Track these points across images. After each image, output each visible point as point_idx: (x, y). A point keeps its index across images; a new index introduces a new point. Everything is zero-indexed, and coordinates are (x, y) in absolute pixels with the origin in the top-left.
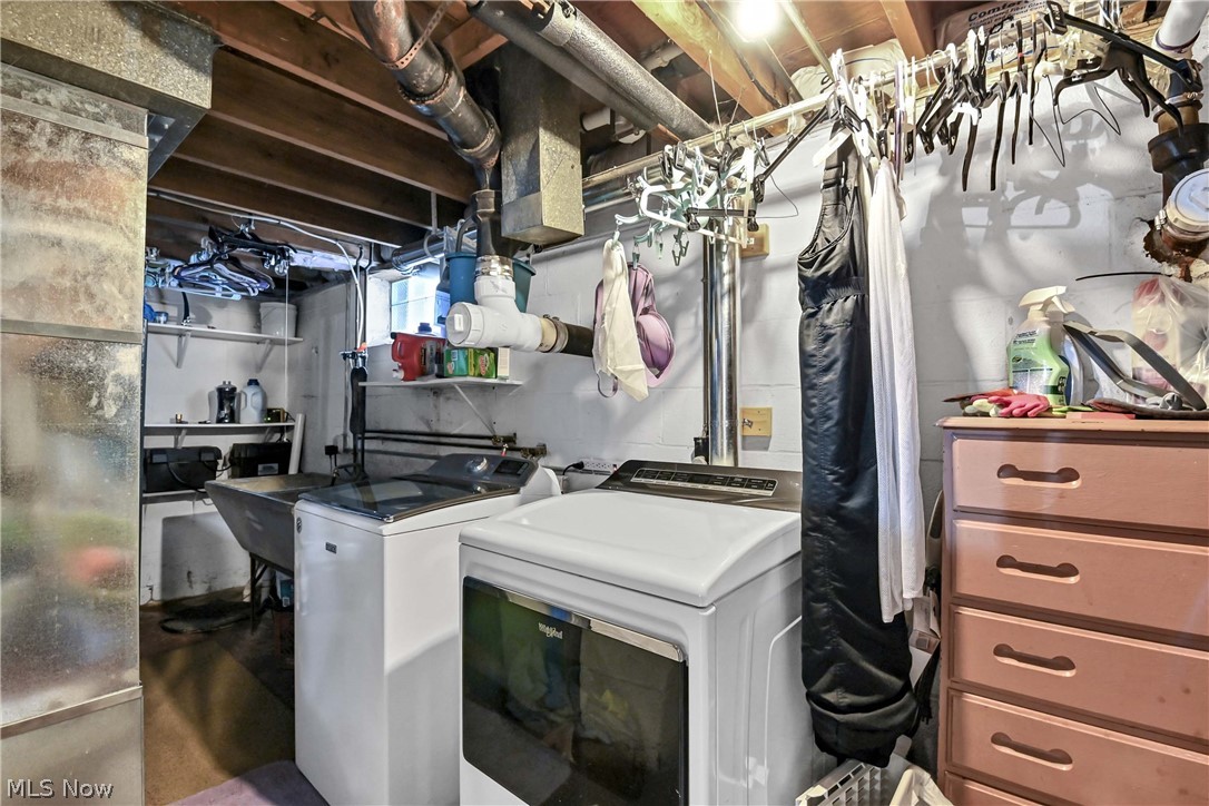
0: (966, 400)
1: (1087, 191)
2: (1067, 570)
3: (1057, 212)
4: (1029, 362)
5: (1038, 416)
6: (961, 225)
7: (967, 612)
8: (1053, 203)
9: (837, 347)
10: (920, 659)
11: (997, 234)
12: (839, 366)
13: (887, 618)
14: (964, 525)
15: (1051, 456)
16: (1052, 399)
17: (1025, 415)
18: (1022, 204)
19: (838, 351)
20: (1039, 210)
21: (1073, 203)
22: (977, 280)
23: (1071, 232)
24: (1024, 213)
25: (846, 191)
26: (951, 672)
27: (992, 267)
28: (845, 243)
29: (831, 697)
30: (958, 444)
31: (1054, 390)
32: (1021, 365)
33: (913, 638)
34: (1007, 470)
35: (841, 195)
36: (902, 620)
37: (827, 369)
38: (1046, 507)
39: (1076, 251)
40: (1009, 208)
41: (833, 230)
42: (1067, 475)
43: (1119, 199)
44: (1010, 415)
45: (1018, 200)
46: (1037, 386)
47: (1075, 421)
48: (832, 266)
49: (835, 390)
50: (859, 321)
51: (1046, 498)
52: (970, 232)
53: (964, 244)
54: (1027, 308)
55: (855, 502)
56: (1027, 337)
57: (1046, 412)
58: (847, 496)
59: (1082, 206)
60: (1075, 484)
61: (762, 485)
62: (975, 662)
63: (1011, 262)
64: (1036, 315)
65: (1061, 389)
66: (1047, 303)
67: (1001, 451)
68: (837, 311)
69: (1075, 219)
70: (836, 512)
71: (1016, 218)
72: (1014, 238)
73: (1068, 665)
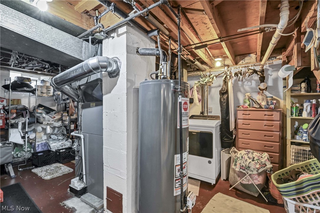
0: (239, 106)
1: (253, 81)
2: (249, 124)
3: (249, 83)
4: (246, 102)
5: (246, 108)
6: (238, 84)
7: (239, 130)
8: (249, 82)
9: (225, 101)
10: (234, 136)
11: (243, 85)
12: (226, 103)
13: (231, 131)
14: (239, 120)
15: (248, 112)
16: (248, 106)
17: (245, 108)
18: (245, 82)
19: (226, 101)
20: (247, 83)
21: (251, 82)
22: (240, 91)
23: (251, 86)
24: (246, 83)
25: (226, 82)
26: (237, 137)
27: (242, 89)
28: (226, 88)
29: (225, 139)
30: (238, 111)
31: (248, 105)
32: (245, 102)
33: (233, 134)
34: (243, 114)
35: (225, 82)
36: (232, 131)
37: (224, 103)
38: (247, 118)
39: (252, 88)
40: (244, 82)
41: (224, 87)
42: (249, 114)
43: (256, 83)
44: (244, 108)
45: (245, 81)
46: (247, 105)
47: (250, 109)
48: (225, 91)
49: (225, 105)
50: (228, 97)
51: (247, 117)
52: (239, 85)
53: (239, 86)
54: (246, 95)
55: (227, 118)
56: (245, 99)
57: (247, 108)
58: (227, 117)
59: (252, 83)
60: (250, 115)
61: (214, 117)
62: (240, 135)
63: (244, 89)
64: (247, 96)
65: (249, 105)
66: (248, 95)
67: (243, 112)
68: (225, 97)
69: (251, 85)
70: (225, 119)
71: (245, 84)
72: (244, 86)
73: (249, 134)
